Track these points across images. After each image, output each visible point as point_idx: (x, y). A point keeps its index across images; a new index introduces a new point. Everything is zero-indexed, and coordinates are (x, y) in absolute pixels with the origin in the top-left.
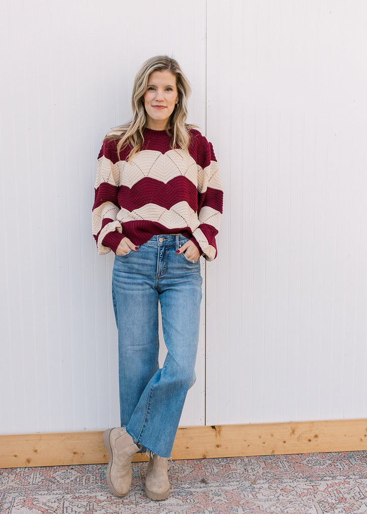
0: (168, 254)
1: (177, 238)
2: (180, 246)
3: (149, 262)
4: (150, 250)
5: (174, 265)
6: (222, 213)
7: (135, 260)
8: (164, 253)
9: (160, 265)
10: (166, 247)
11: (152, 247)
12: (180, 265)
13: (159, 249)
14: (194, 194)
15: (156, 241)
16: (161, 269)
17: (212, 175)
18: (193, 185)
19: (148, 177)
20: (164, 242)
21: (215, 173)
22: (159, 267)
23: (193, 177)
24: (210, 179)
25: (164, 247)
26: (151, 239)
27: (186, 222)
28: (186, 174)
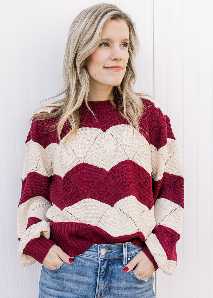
0: (112, 271)
1: (125, 249)
2: (129, 259)
3: (86, 279)
4: (88, 263)
5: (120, 285)
6: (183, 207)
7: (68, 276)
8: (107, 269)
9: (101, 285)
10: (110, 260)
11: (90, 260)
12: (128, 285)
13: (100, 264)
14: (146, 184)
15: (97, 253)
16: (102, 290)
17: (170, 157)
18: (144, 172)
19: (84, 163)
20: (107, 254)
21: (173, 154)
22: (98, 287)
23: (144, 161)
24: (167, 162)
25: (106, 260)
26: (89, 249)
27: (136, 225)
28: (135, 157)
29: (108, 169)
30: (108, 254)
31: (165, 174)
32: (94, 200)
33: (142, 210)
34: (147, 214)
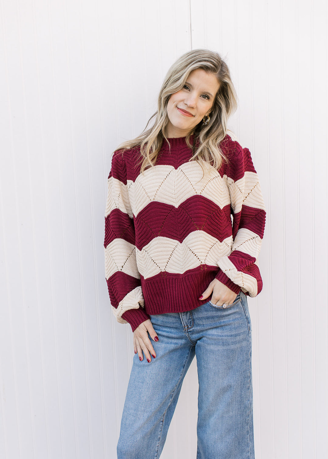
9: (184, 317)
14: (217, 217)
16: (187, 321)
17: (251, 190)
18: (214, 205)
19: (155, 201)
21: (254, 188)
22: (182, 320)
23: (214, 195)
24: (248, 195)
27: (198, 258)
28: (203, 191)
29: (177, 206)
31: (244, 207)
32: (165, 238)
33: (212, 242)
34: (218, 247)
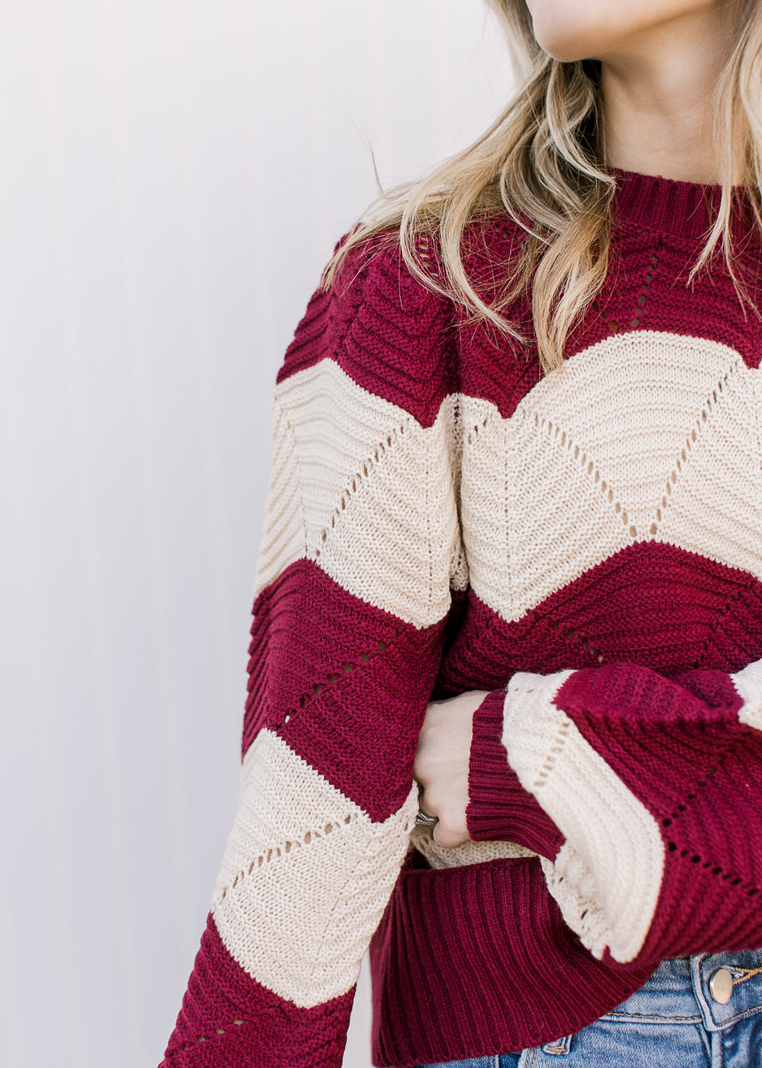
15: (689, 999)
19: (659, 540)
20: (743, 992)
25: (746, 1026)
26: (647, 986)
30: (747, 988)
